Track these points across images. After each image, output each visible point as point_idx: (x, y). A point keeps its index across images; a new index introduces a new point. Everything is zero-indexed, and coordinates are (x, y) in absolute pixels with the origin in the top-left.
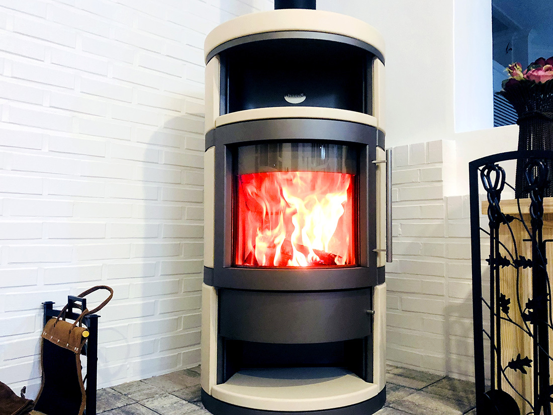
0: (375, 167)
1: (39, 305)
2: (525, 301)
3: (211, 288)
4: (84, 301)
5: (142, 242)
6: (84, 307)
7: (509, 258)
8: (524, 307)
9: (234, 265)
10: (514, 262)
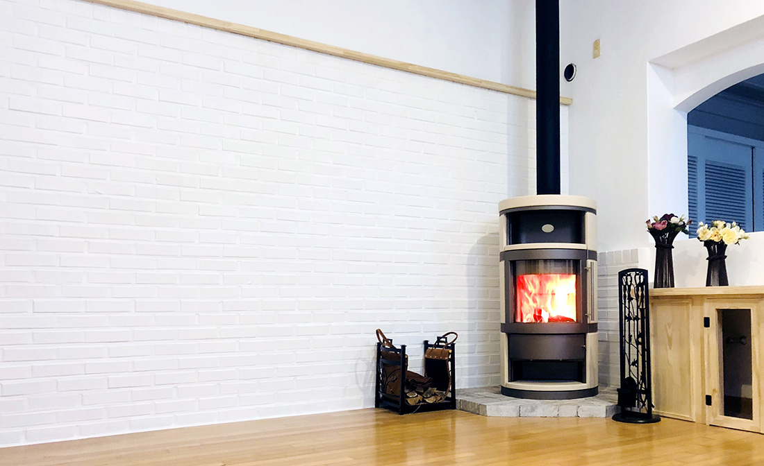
0: (586, 271)
1: (422, 342)
3: (504, 334)
4: (446, 338)
5: (467, 311)
6: (446, 342)
9: (515, 322)
10: (634, 318)
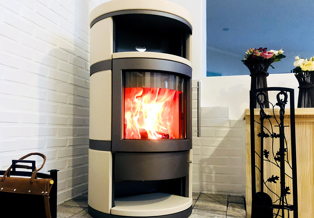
2: (275, 152)
3: (109, 152)
4: (34, 163)
6: (33, 168)
7: (269, 134)
8: (275, 155)
9: (124, 138)
10: (272, 135)
